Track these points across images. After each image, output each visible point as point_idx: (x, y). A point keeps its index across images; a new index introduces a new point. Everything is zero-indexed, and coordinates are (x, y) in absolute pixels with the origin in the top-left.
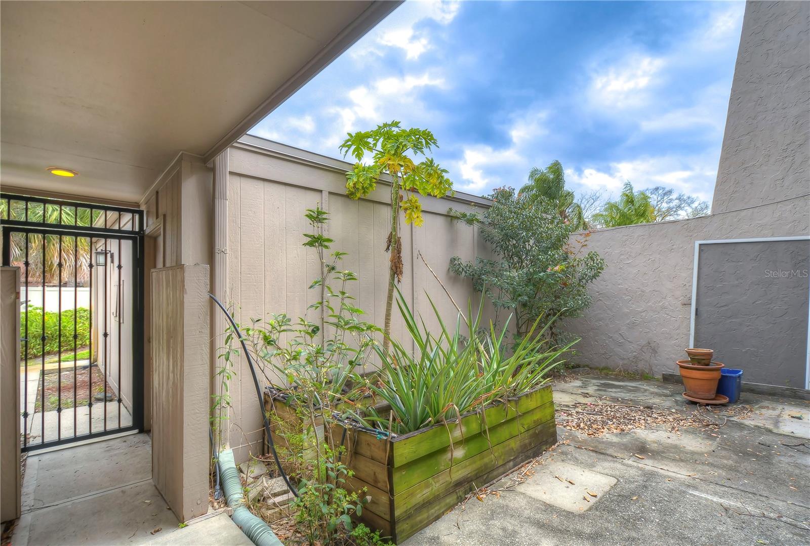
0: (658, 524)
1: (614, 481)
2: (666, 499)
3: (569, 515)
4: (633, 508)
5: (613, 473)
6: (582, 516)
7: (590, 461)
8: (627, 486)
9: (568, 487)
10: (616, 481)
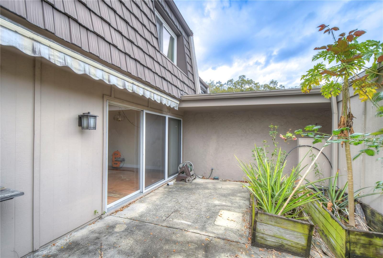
0: (202, 211)
1: (216, 223)
2: (199, 219)
3: (223, 209)
4: (208, 214)
5: (217, 227)
6: (220, 209)
7: (228, 232)
8: (211, 222)
9: (228, 218)
10: (215, 223)
